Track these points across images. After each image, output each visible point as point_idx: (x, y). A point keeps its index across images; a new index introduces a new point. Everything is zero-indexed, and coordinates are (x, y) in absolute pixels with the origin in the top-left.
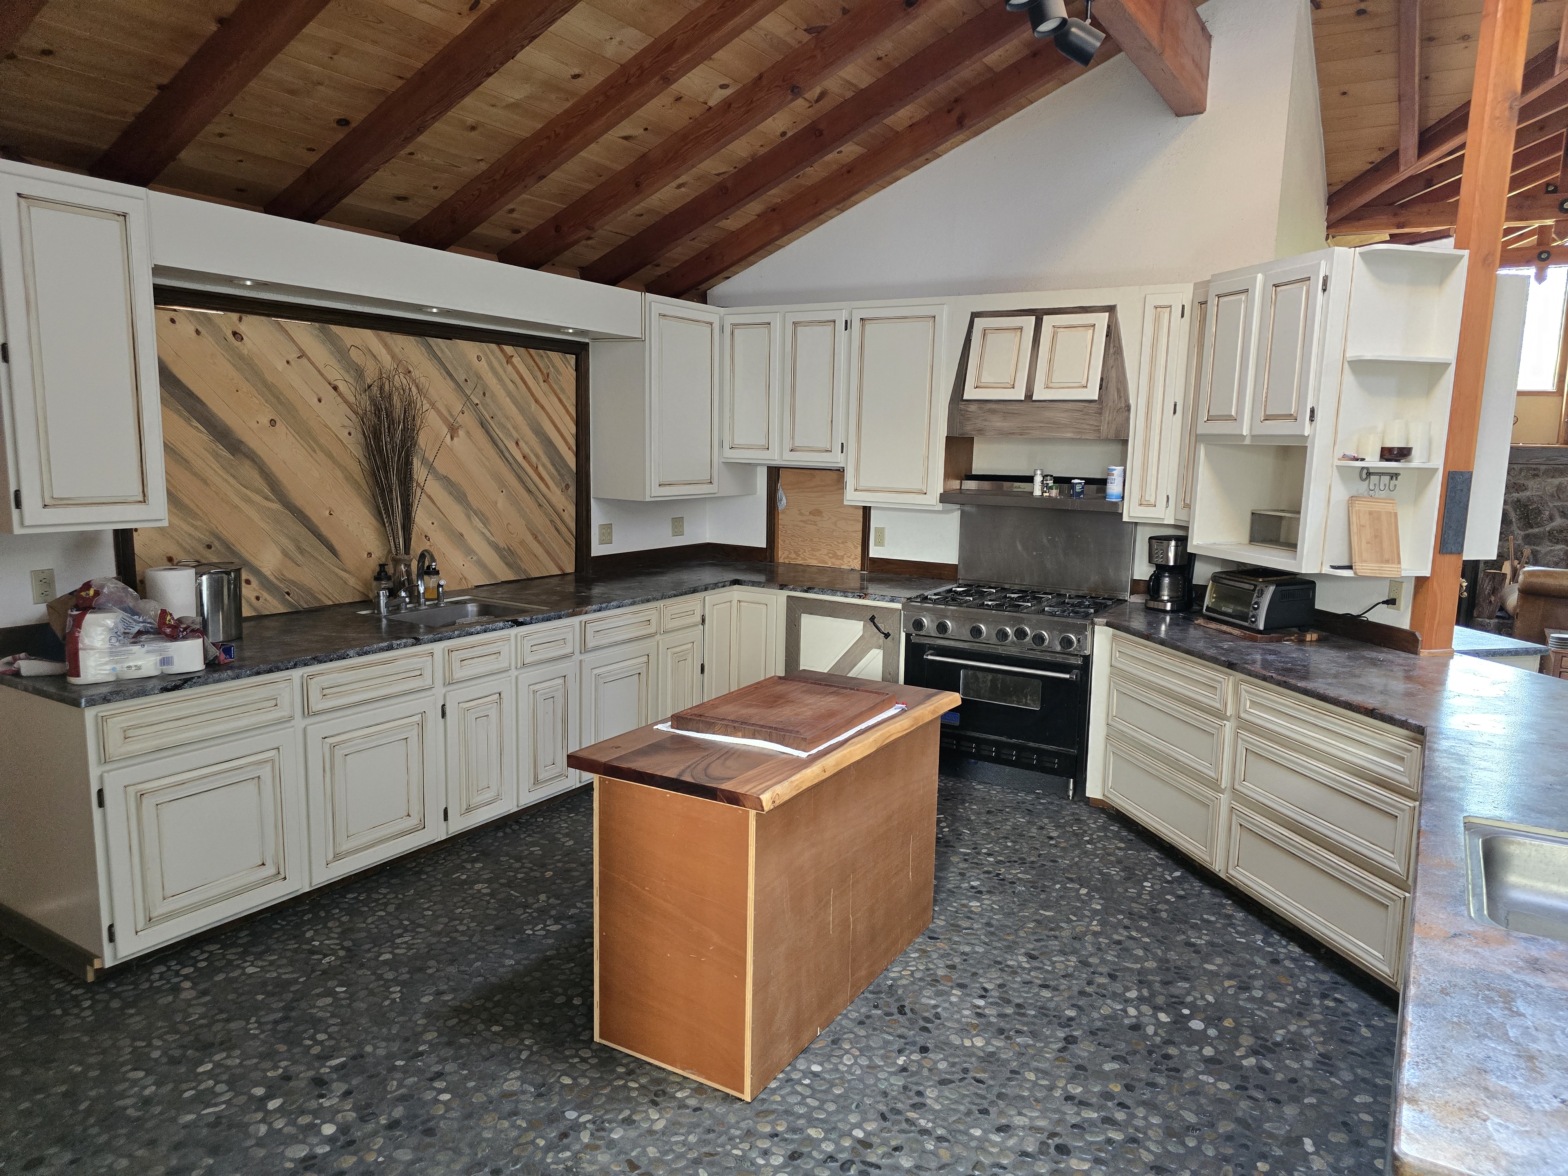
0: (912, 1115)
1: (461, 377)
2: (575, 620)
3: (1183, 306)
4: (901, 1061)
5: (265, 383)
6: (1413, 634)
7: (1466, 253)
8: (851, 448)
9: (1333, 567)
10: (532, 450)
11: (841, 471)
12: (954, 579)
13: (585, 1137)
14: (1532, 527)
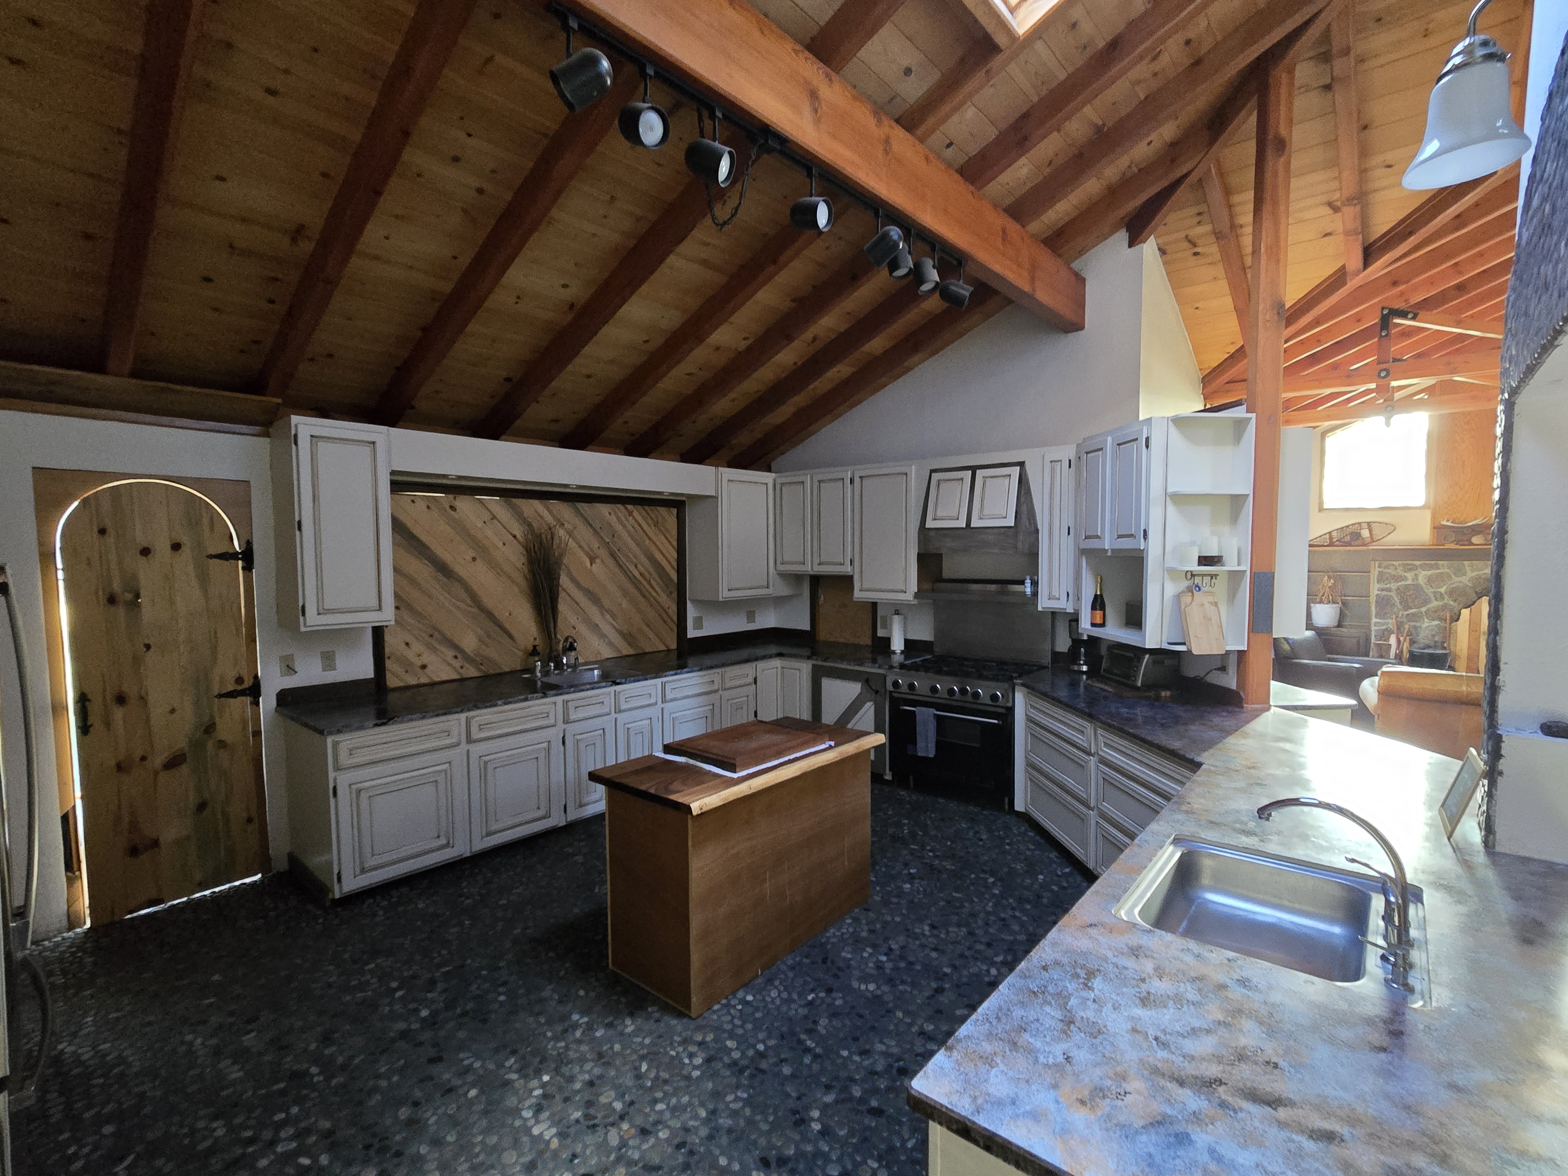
0: (803, 1037)
1: (597, 526)
2: (658, 681)
3: (1070, 461)
4: (810, 997)
5: (469, 535)
6: (1238, 693)
7: (1253, 415)
8: (857, 563)
9: (1169, 644)
10: (646, 570)
11: (850, 578)
12: (931, 652)
13: (578, 1034)
14: (1411, 608)
